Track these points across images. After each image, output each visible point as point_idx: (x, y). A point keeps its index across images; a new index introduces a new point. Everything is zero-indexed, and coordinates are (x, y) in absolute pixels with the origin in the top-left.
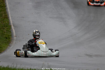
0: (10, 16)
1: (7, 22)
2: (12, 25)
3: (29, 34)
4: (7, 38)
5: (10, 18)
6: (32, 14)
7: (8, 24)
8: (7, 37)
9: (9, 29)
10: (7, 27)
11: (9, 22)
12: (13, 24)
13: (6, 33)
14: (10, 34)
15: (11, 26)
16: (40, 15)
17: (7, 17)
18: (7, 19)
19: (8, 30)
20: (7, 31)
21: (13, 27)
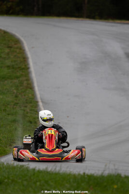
0: (36, 85)
1: (30, 95)
2: (39, 100)
3: (68, 117)
4: (31, 122)
5: (36, 89)
6: (74, 82)
7: (33, 99)
8: (32, 120)
9: (36, 107)
10: (31, 104)
11: (34, 95)
12: (41, 99)
13: (31, 113)
14: (36, 116)
15: (37, 102)
16: (87, 84)
17: (30, 87)
18: (30, 90)
19: (33, 109)
20: (31, 110)
21: (40, 104)
